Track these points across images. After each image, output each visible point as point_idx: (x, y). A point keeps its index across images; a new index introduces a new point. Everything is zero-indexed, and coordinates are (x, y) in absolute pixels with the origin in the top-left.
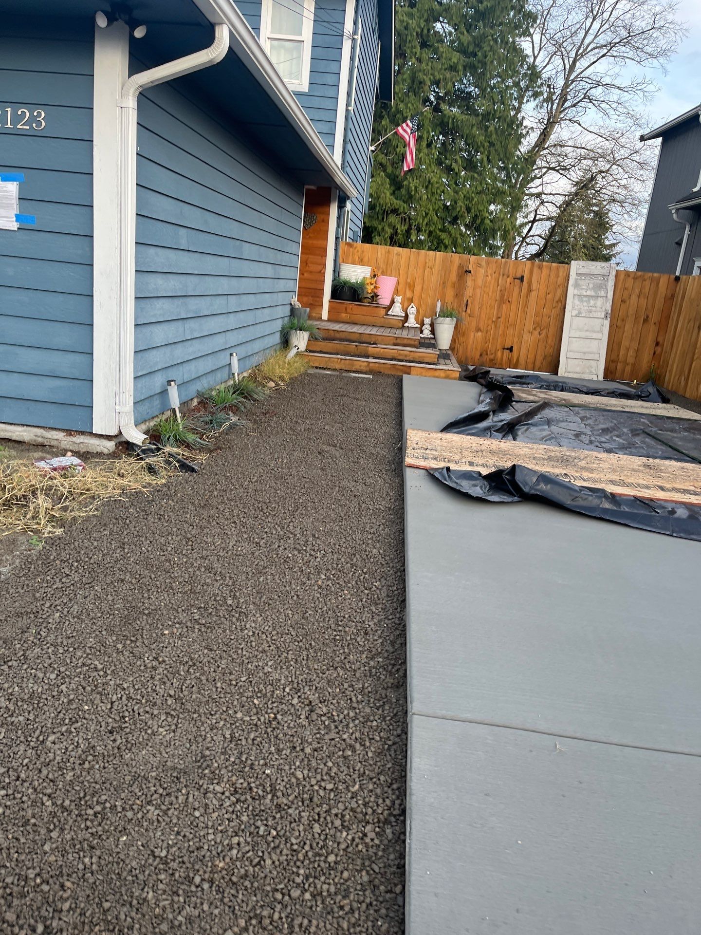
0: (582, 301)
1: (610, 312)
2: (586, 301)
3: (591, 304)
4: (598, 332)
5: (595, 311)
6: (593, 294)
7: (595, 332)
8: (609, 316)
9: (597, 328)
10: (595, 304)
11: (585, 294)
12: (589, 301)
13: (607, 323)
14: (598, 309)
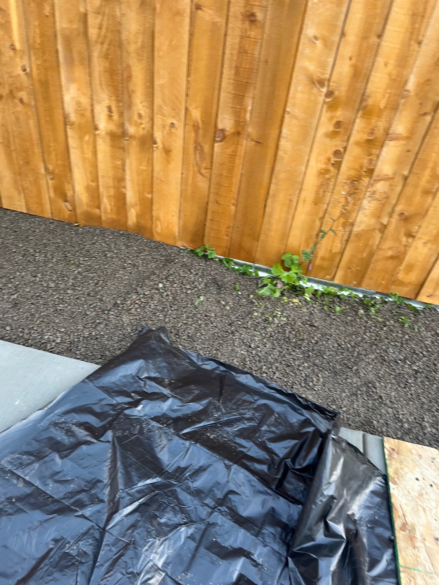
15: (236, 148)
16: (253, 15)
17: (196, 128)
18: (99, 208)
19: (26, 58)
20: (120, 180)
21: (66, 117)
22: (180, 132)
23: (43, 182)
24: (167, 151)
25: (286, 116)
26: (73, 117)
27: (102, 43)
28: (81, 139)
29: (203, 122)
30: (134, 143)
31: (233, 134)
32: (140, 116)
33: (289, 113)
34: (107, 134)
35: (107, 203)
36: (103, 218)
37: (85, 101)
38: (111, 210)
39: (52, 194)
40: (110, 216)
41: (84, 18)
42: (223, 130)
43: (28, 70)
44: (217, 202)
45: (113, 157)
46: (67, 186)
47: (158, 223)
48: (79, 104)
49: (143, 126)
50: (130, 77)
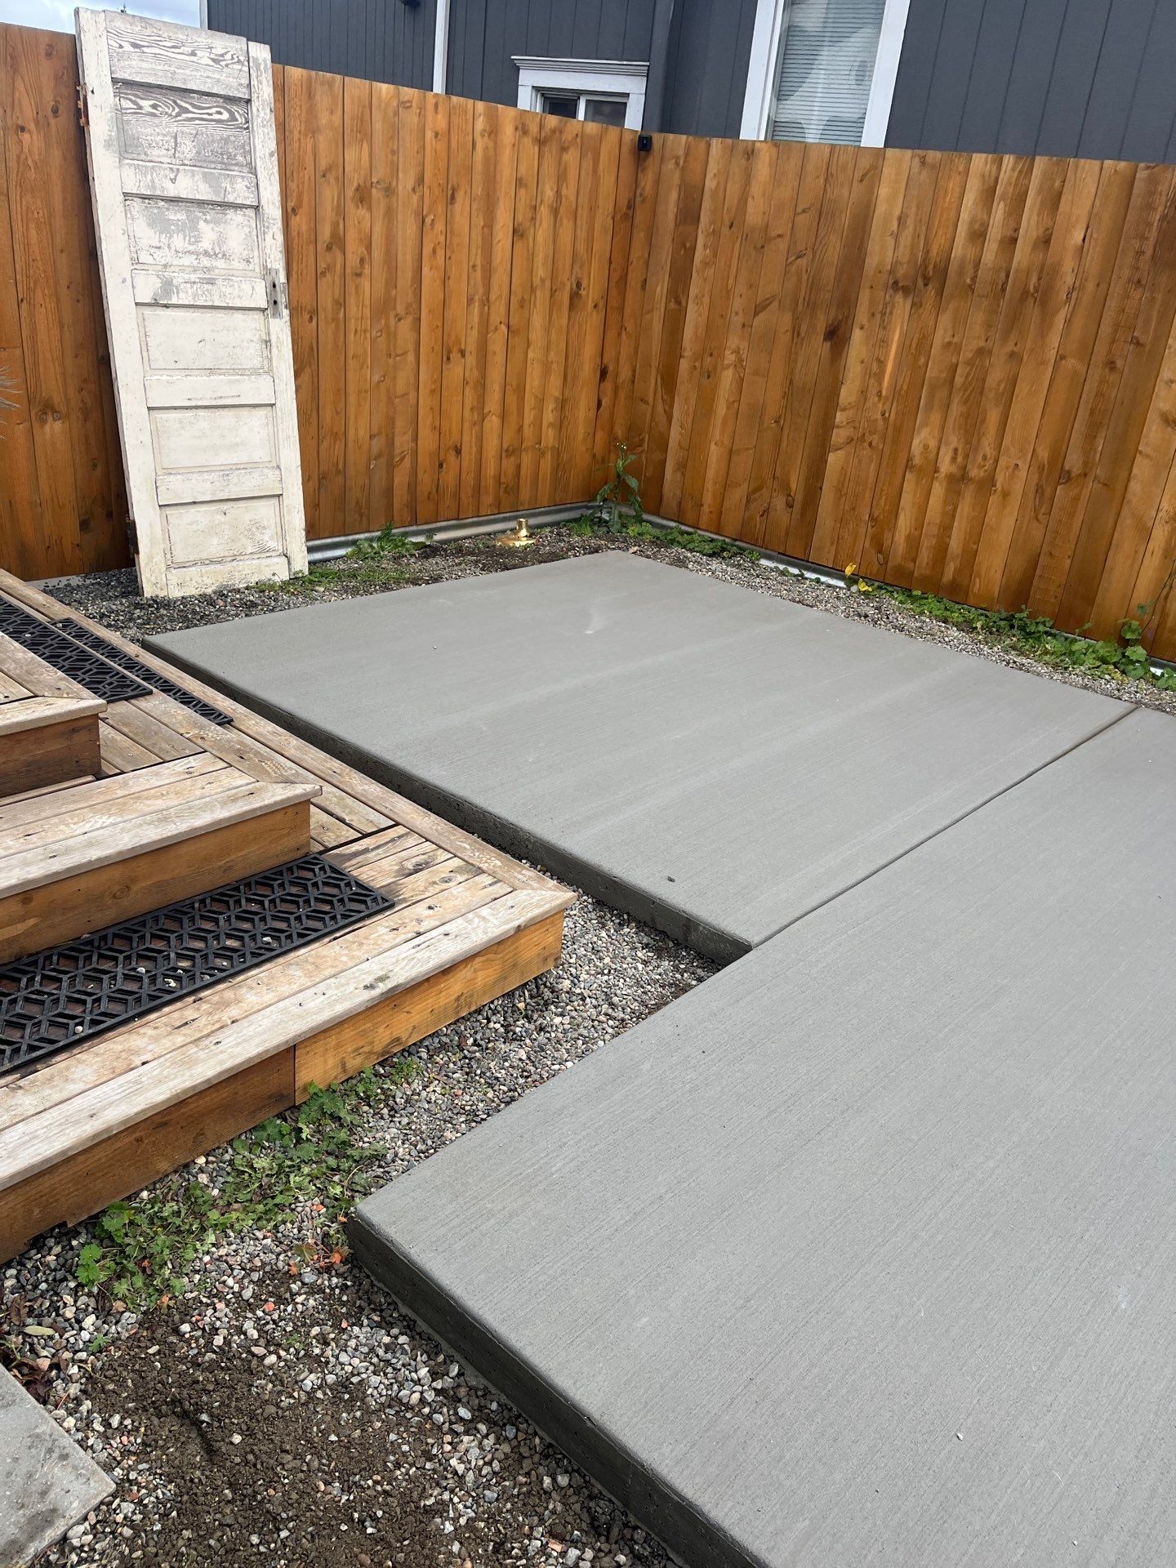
0: (163, 227)
1: (282, 278)
2: (181, 228)
3: (205, 245)
4: (255, 372)
5: (228, 278)
6: (204, 193)
7: (241, 372)
8: (282, 300)
9: (251, 356)
10: (221, 240)
11: (172, 191)
12: (193, 225)
13: (281, 329)
14: (237, 265)
15: (1082, 489)
16: (1113, 362)
17: (1041, 468)
18: (915, 562)
19: (888, 403)
20: (946, 529)
21: (909, 459)
22: (1023, 473)
23: (862, 530)
24: (1006, 495)
25: (1138, 455)
26: (917, 461)
27: (966, 390)
28: (918, 483)
29: (1049, 463)
30: (972, 487)
31: (1080, 475)
32: (985, 458)
33: (1141, 452)
34: (946, 476)
35: (925, 556)
36: (916, 574)
37: (933, 444)
38: (928, 563)
39: (867, 545)
40: (923, 572)
41: (954, 368)
42: (1069, 472)
43: (887, 415)
44: (1051, 554)
45: (945, 502)
46: (887, 535)
47: (978, 580)
48: (926, 447)
49: (986, 468)
50: (983, 421)
